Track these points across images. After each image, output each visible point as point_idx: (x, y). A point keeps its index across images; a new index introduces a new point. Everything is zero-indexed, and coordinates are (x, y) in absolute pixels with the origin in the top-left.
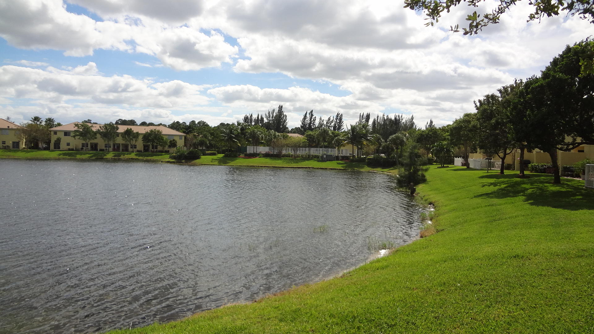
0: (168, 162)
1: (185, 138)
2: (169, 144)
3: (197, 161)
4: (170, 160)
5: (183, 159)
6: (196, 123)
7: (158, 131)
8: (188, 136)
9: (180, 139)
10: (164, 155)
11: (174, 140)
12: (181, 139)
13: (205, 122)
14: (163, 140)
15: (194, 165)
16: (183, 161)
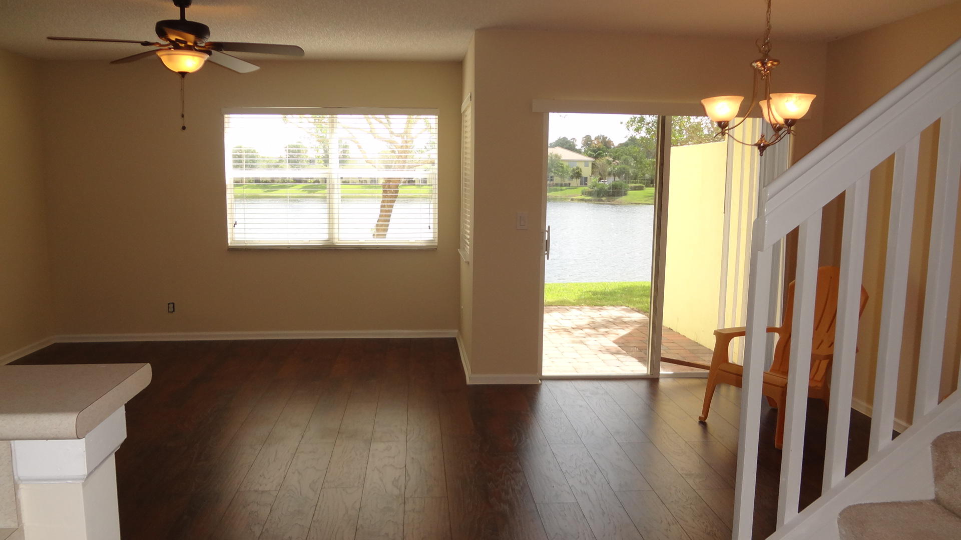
0: (582, 200)
1: (593, 164)
2: (571, 174)
3: (623, 198)
4: (583, 197)
5: (603, 196)
6: (593, 139)
7: (556, 156)
8: (597, 161)
9: (585, 166)
10: (564, 190)
11: (578, 168)
12: (587, 166)
13: (606, 138)
14: (563, 168)
15: (620, 204)
16: (604, 199)
